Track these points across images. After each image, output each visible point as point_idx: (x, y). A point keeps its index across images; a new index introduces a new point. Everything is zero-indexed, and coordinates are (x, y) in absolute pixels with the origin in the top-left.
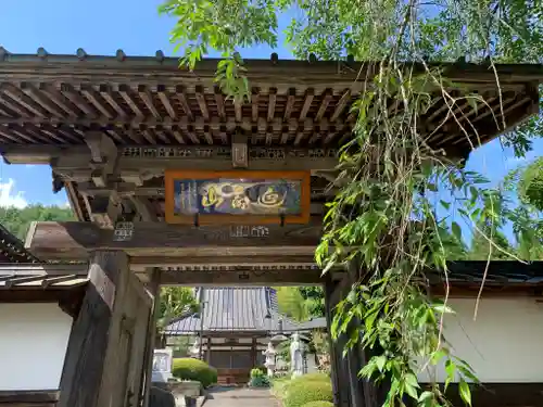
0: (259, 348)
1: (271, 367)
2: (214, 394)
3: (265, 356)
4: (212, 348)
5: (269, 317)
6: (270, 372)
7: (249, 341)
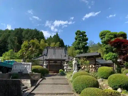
0: (62, 64)
1: (66, 69)
2: (46, 78)
3: (64, 66)
4: (50, 64)
5: (65, 56)
6: (65, 70)
7: (60, 62)
